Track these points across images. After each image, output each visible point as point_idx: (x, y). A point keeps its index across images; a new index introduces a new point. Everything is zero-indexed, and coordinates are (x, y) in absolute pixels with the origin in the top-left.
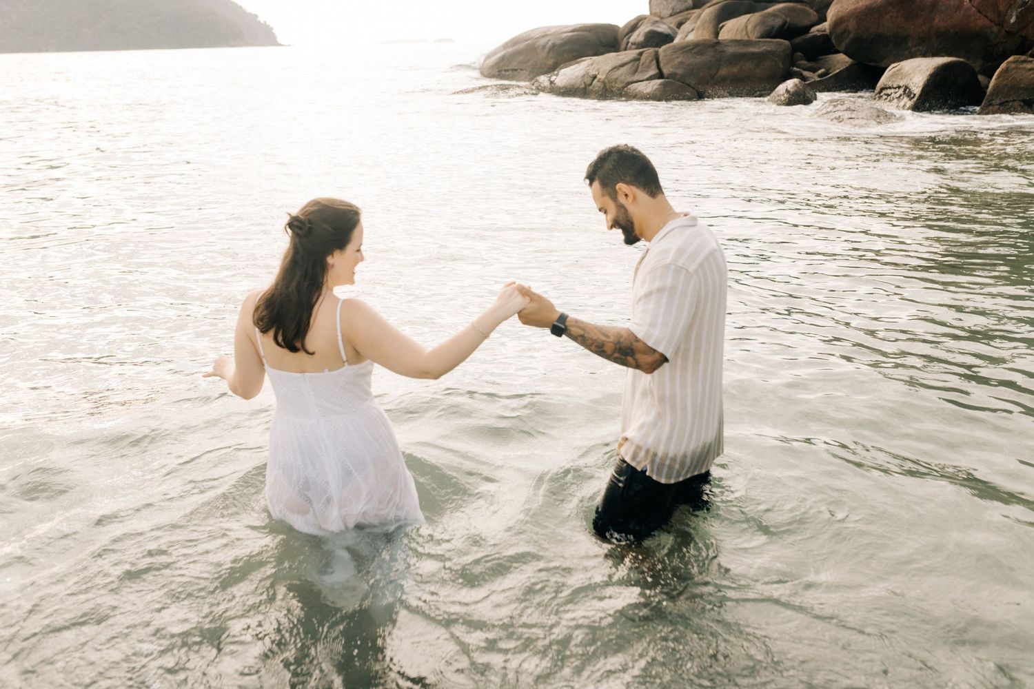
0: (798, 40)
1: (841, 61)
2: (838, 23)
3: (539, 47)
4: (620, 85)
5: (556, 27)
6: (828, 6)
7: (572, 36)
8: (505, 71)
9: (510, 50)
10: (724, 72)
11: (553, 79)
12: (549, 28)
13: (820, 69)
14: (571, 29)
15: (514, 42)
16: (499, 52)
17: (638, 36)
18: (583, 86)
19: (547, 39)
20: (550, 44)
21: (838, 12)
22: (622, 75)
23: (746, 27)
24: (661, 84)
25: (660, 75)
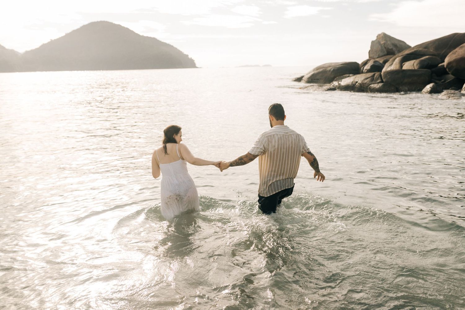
0: (433, 69)
1: (451, 77)
2: (449, 64)
3: (328, 71)
4: (367, 85)
5: (334, 63)
6: (445, 57)
7: (341, 67)
8: (314, 79)
9: (316, 72)
10: (406, 80)
11: (340, 83)
12: (331, 63)
13: (442, 80)
14: (340, 64)
15: (318, 68)
16: (311, 72)
17: (367, 67)
18: (352, 85)
19: (331, 68)
20: (332, 69)
21: (449, 60)
22: (367, 82)
23: (414, 65)
24: (383, 85)
25: (382, 82)
